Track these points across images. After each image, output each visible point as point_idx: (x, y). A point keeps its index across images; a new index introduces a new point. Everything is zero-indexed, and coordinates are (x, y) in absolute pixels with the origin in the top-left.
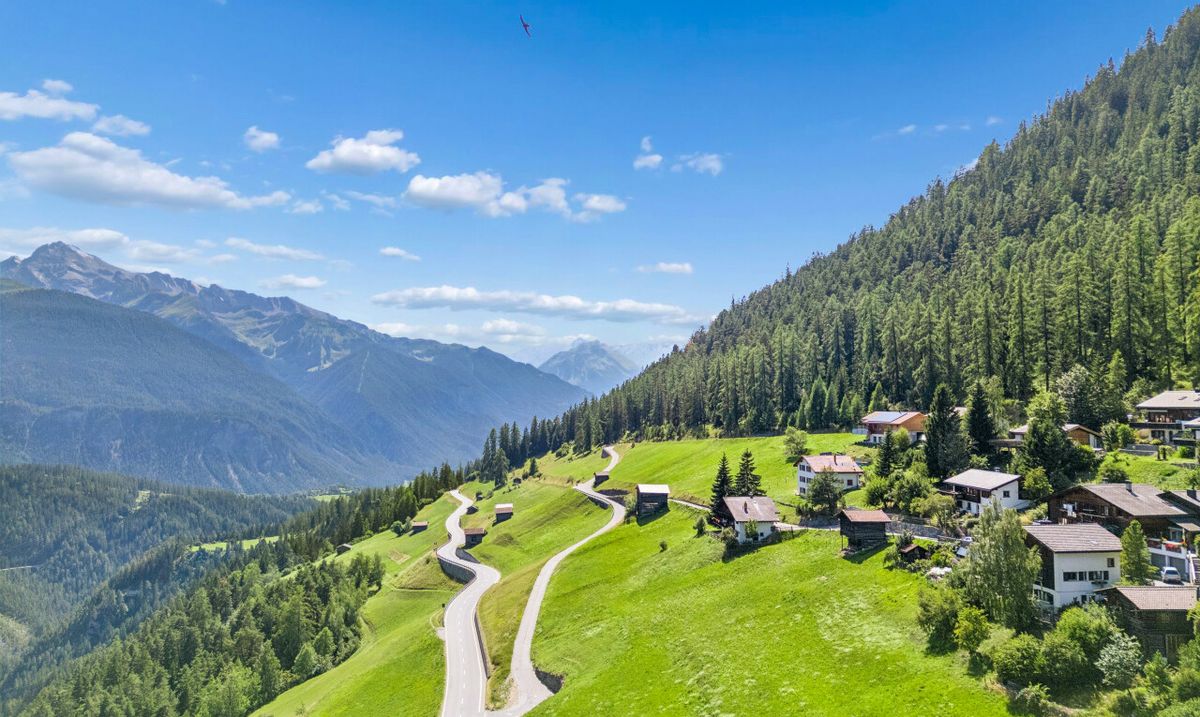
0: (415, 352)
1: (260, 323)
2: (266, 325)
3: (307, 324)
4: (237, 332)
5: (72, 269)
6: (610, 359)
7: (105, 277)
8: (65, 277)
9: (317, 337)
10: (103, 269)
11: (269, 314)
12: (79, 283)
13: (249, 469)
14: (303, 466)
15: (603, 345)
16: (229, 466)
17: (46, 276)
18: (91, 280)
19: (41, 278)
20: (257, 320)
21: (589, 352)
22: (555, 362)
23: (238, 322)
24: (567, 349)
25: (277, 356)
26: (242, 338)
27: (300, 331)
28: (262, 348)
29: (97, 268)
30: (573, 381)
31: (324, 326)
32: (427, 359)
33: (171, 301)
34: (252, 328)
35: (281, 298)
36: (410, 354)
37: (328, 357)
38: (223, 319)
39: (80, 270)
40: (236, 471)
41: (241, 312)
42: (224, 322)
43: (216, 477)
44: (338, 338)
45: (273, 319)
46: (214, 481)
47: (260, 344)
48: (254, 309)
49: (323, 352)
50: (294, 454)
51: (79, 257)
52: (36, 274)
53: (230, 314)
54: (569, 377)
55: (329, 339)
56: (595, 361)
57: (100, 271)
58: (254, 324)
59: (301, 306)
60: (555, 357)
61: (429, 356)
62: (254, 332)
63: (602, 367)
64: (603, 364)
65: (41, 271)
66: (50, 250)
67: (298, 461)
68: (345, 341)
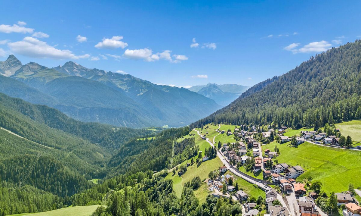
0: (164, 89)
1: (123, 82)
2: (125, 82)
3: (136, 82)
4: (117, 84)
5: (75, 69)
6: (219, 89)
7: (83, 70)
8: (73, 71)
9: (139, 86)
10: (82, 68)
11: (125, 79)
12: (77, 72)
13: (128, 122)
14: (141, 121)
15: (217, 85)
16: (124, 121)
17: (69, 71)
18: (80, 71)
19: (67, 71)
20: (122, 81)
21: (212, 87)
22: (202, 90)
23: (117, 82)
24: (206, 87)
25: (128, 91)
26: (119, 86)
27: (134, 84)
28: (124, 89)
29: (81, 68)
30: (208, 96)
31: (140, 83)
32: (167, 91)
33: (101, 77)
34: (121, 83)
35: (128, 75)
36: (162, 90)
37: (142, 91)
38: (113, 81)
39: (77, 69)
40: (125, 123)
41: (118, 79)
42: (114, 82)
43: (121, 124)
44: (144, 86)
45: (126, 81)
46: (120, 125)
47: (124, 88)
48: (121, 78)
49: (140, 90)
50: (138, 118)
51: (76, 65)
52: (66, 70)
53: (115, 80)
54: (206, 95)
55: (142, 86)
56: (214, 90)
57: (82, 69)
58: (121, 82)
59: (133, 77)
60: (202, 89)
61: (168, 90)
62: (121, 85)
63: (216, 92)
64: (217, 91)
65: (67, 69)
66: (69, 64)
67: (139, 120)
68: (146, 87)
